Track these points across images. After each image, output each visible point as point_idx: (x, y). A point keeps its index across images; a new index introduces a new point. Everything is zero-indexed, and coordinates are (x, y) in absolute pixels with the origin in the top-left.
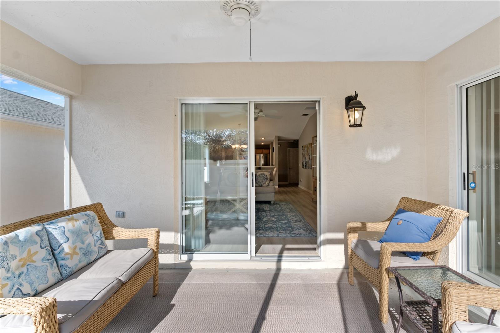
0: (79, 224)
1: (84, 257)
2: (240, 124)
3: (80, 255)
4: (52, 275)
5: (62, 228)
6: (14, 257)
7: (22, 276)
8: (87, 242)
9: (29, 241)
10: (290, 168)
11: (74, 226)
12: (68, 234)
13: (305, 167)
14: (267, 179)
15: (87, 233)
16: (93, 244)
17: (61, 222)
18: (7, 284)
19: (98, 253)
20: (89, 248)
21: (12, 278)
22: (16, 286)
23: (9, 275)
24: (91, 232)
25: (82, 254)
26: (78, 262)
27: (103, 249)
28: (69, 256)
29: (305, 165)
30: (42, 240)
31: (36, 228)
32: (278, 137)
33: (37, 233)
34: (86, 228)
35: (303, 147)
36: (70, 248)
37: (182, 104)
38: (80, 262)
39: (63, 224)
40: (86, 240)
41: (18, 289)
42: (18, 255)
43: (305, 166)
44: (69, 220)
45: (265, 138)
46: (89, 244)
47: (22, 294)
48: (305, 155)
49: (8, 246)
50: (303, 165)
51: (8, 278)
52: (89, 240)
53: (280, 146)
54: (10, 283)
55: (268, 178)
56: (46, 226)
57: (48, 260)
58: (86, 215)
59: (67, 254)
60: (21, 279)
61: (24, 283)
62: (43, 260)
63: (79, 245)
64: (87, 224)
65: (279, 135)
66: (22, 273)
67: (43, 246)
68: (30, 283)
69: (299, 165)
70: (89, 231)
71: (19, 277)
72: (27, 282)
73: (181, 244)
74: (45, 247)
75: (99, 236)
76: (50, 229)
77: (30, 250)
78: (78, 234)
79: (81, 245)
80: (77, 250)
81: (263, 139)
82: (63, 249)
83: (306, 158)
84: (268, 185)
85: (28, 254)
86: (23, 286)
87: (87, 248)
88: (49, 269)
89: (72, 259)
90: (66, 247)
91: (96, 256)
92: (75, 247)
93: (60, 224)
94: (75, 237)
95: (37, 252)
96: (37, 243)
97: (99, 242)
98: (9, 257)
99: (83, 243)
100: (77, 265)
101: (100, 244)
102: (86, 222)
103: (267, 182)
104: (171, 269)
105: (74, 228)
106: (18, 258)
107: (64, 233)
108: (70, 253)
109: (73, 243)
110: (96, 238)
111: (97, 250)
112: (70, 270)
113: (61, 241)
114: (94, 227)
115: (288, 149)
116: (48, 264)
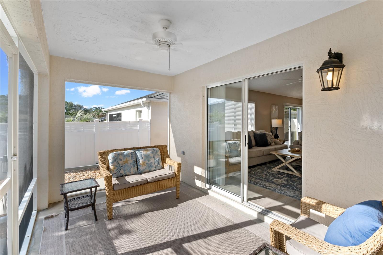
0: (149, 153)
1: (148, 168)
3: (146, 166)
4: (133, 170)
5: (141, 153)
6: (121, 160)
7: (122, 167)
8: (151, 161)
9: (127, 155)
11: (146, 153)
12: (143, 156)
15: (152, 157)
16: (153, 163)
17: (142, 150)
18: (116, 168)
19: (156, 168)
20: (151, 164)
21: (118, 166)
22: (119, 170)
23: (118, 165)
24: (154, 157)
25: (147, 166)
26: (145, 168)
27: (158, 167)
28: (141, 165)
30: (132, 156)
31: (132, 151)
33: (131, 153)
34: (152, 155)
36: (142, 162)
37: (208, 89)
38: (146, 169)
39: (142, 152)
40: (151, 160)
41: (119, 171)
42: (123, 159)
44: (145, 150)
46: (152, 162)
47: (120, 173)
49: (119, 156)
51: (117, 166)
52: (152, 160)
54: (117, 168)
56: (136, 151)
57: (133, 164)
58: (154, 149)
59: (141, 164)
60: (121, 168)
61: (122, 170)
62: (131, 164)
63: (147, 162)
64: (153, 153)
66: (123, 166)
67: (132, 158)
68: (124, 170)
70: (153, 157)
71: (121, 167)
72: (123, 170)
73: (206, 177)
74: (133, 159)
75: (157, 160)
76: (137, 153)
77: (127, 159)
78: (147, 157)
79: (148, 162)
80: (145, 164)
82: (140, 162)
85: (126, 160)
86: (121, 170)
87: (150, 164)
88: (132, 168)
89: (142, 167)
90: (141, 161)
91: (154, 169)
92: (145, 162)
93: (141, 151)
94: (145, 158)
95: (129, 160)
96: (130, 157)
97: (157, 163)
98: (118, 159)
99: (149, 161)
100: (144, 170)
101: (157, 164)
102: (152, 153)
104: (199, 190)
105: (146, 154)
106: (123, 161)
107: (141, 155)
108: (142, 164)
109: (144, 160)
110: (156, 161)
111: (155, 166)
112: (141, 171)
113: (140, 158)
114: (156, 155)
116: (132, 166)
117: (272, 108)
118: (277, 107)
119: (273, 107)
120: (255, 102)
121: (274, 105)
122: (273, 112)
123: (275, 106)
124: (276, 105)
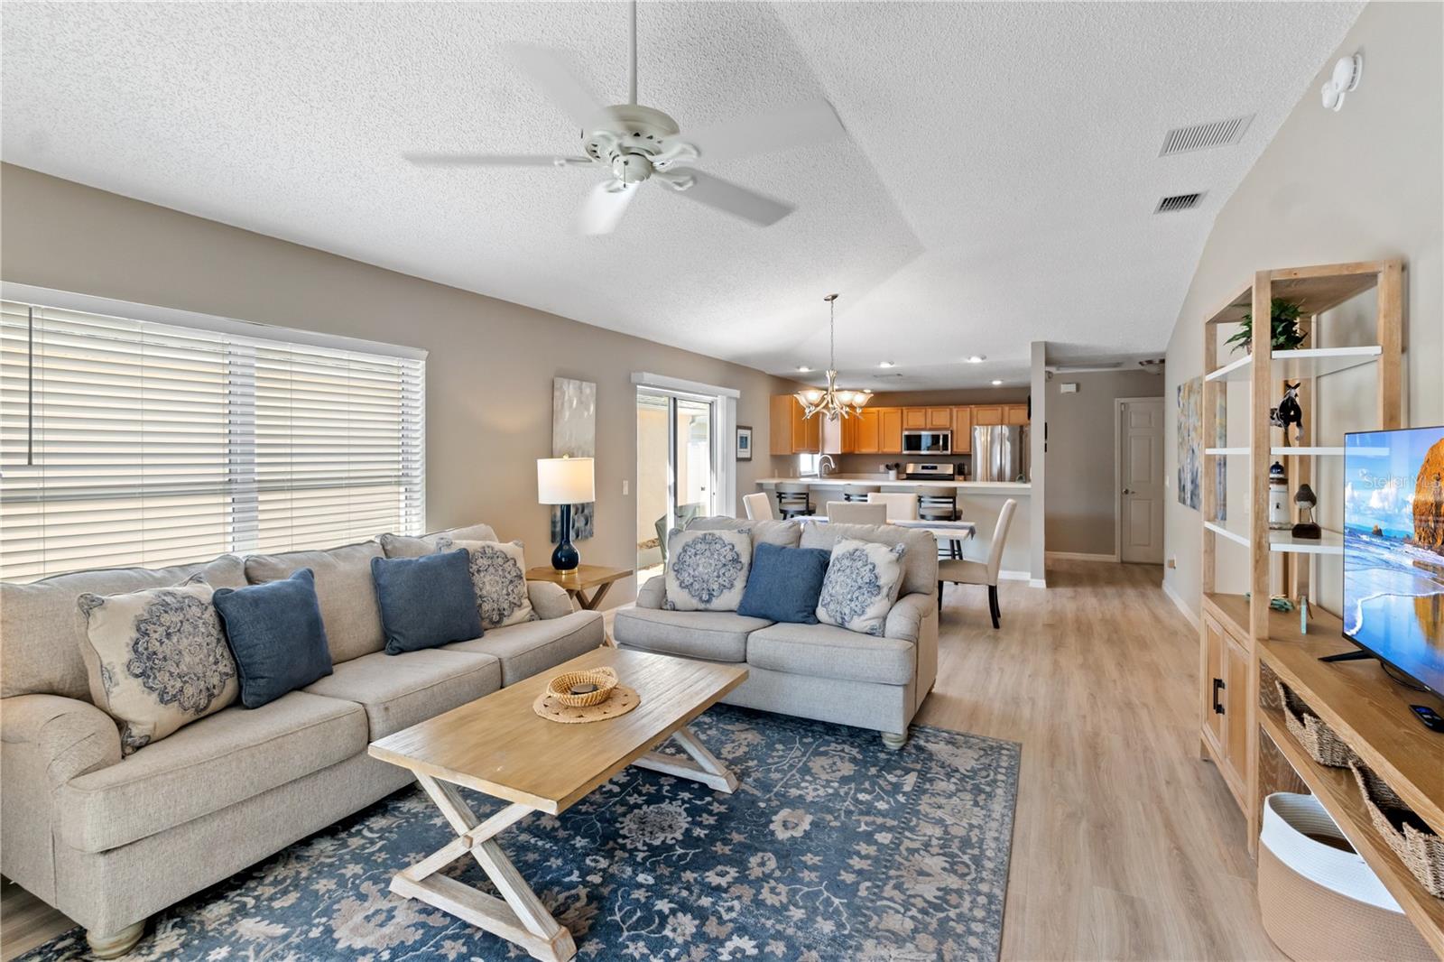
2: (834, 297)
10: (1127, 492)
13: (1188, 501)
14: (874, 586)
29: (1189, 487)
32: (1048, 346)
35: (1179, 389)
43: (1190, 497)
45: (983, 358)
48: (1193, 434)
50: (1182, 488)
53: (1078, 389)
55: (881, 582)
65: (1051, 339)
69: (1167, 483)
81: (976, 360)
83: (1193, 451)
84: (875, 623)
103: (878, 605)
115: (1117, 401)
117: (557, 394)
118: (589, 389)
119: (565, 388)
120: (425, 353)
121: (569, 376)
122: (567, 414)
123: (578, 382)
124: (582, 379)
